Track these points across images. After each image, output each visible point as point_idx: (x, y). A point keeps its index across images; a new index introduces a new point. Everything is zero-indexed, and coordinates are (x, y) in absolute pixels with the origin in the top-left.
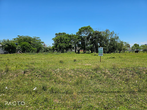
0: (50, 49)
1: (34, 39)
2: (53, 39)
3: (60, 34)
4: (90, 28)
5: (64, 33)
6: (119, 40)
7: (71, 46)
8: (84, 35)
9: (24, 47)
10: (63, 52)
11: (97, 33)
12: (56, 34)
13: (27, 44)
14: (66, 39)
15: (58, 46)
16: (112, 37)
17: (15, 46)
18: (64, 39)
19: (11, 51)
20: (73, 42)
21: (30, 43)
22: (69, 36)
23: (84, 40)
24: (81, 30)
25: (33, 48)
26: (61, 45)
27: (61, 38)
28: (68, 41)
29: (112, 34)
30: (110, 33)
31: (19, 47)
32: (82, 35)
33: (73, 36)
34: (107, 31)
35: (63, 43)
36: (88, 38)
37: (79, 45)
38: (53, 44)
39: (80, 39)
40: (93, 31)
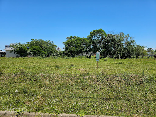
0: (60, 53)
1: (48, 43)
2: (63, 43)
3: (71, 37)
4: (102, 31)
5: (75, 37)
6: (135, 44)
7: (81, 50)
8: (95, 38)
9: (36, 51)
10: (73, 56)
11: (110, 37)
12: (67, 38)
13: (38, 47)
14: (77, 43)
15: (68, 50)
16: (127, 41)
17: (27, 49)
18: (75, 43)
19: (23, 55)
20: (84, 45)
21: (41, 47)
22: (80, 40)
23: (96, 44)
24: (93, 34)
25: (43, 52)
26: (72, 49)
27: (72, 41)
28: (79, 44)
29: (127, 37)
30: (125, 36)
31: (30, 51)
32: (94, 38)
33: (84, 40)
34: (121, 34)
35: (74, 47)
36: (100, 42)
37: (90, 49)
38: (63, 48)
39: (91, 43)
40: (105, 34)
